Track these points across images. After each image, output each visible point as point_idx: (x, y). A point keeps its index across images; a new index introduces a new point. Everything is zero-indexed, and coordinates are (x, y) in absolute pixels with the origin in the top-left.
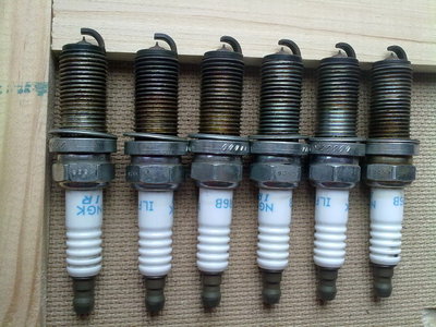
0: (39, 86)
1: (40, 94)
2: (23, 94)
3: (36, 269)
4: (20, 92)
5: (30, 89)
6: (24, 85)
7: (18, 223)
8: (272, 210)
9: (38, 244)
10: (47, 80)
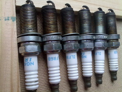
0: (12, 18)
1: (13, 21)
2: (7, 21)
3: (18, 87)
4: (6, 20)
5: (9, 19)
6: (7, 17)
7: (10, 70)
8: (86, 57)
9: (18, 77)
10: (15, 16)
